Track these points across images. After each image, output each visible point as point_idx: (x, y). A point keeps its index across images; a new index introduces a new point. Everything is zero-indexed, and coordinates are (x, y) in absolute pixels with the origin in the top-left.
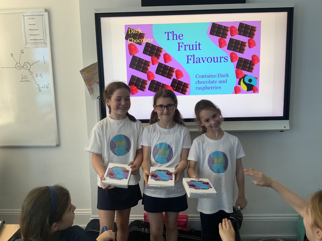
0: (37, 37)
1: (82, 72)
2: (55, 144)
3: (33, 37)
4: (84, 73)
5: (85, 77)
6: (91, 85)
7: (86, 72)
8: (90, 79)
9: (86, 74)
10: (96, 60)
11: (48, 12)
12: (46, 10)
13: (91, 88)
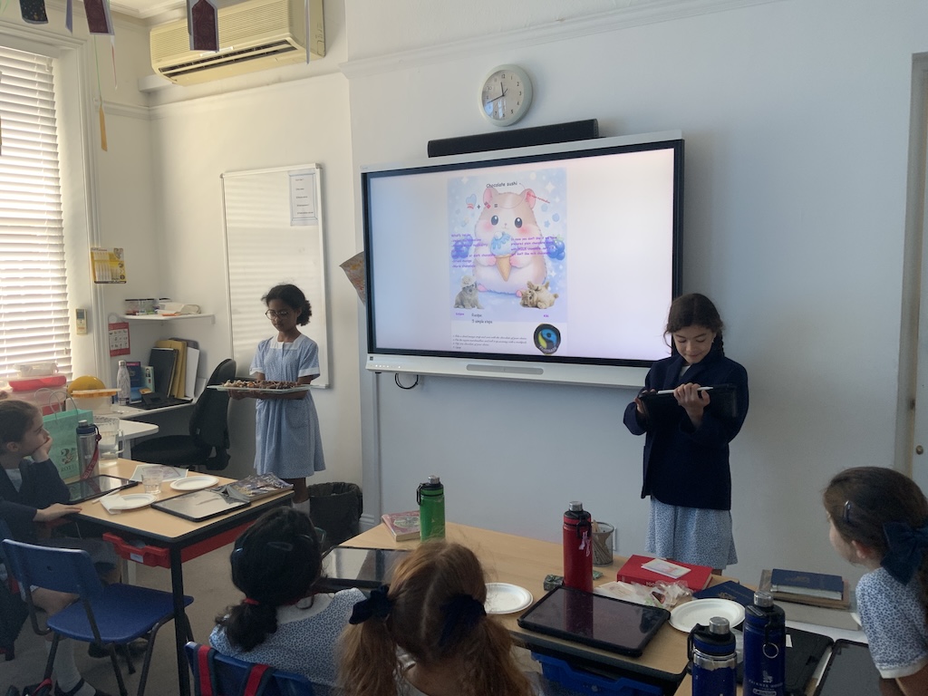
0: (307, 209)
1: (345, 266)
2: (323, 385)
3: (300, 209)
4: (348, 269)
5: (351, 276)
6: (362, 289)
7: (351, 266)
8: (360, 278)
9: (352, 270)
10: (362, 249)
11: (321, 168)
12: (320, 166)
13: (363, 292)
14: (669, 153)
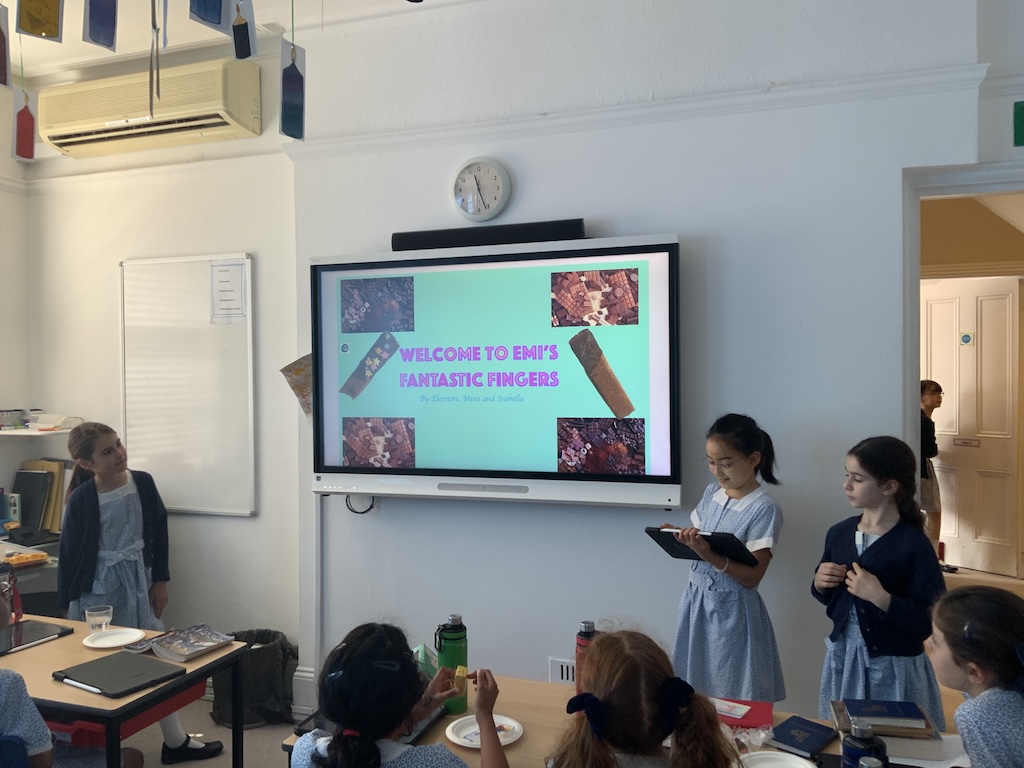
0: (232, 305)
1: (286, 371)
2: (247, 512)
3: (224, 305)
4: (291, 374)
5: (292, 382)
6: (305, 397)
7: (294, 371)
8: (303, 384)
9: (294, 376)
11: (252, 259)
12: (250, 256)
13: (305, 401)
14: (664, 257)
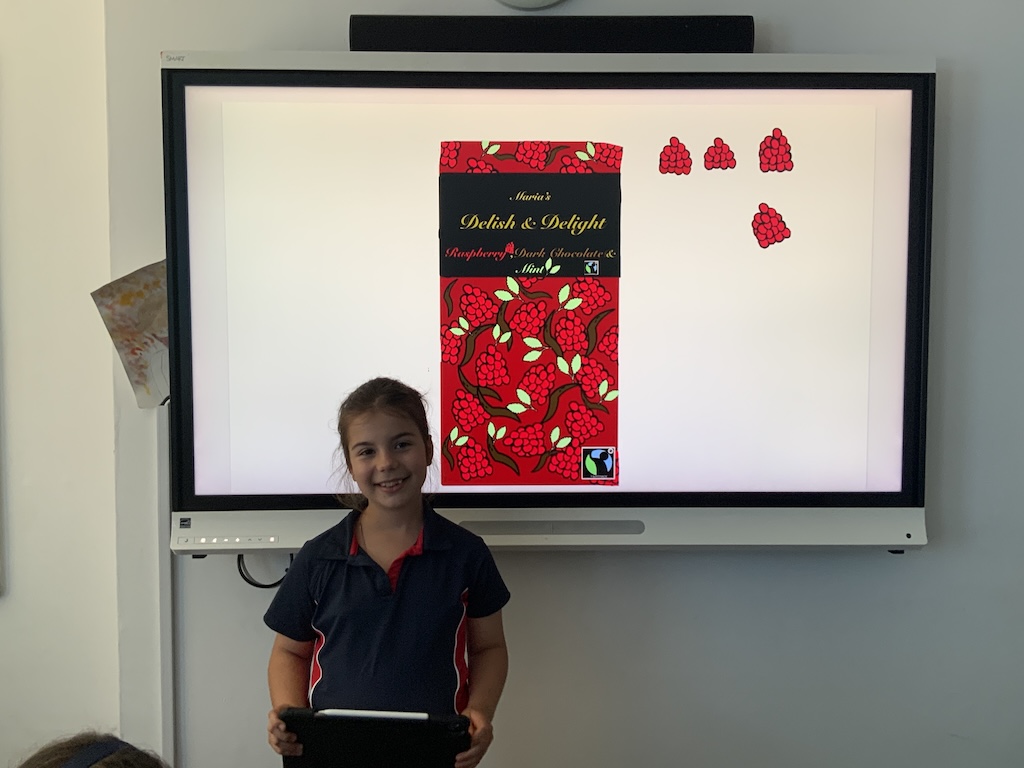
1: (101, 295)
4: (110, 302)
5: (113, 320)
6: (138, 352)
7: (118, 297)
8: (136, 325)
9: (118, 308)
13: (137, 360)
14: (900, 101)
